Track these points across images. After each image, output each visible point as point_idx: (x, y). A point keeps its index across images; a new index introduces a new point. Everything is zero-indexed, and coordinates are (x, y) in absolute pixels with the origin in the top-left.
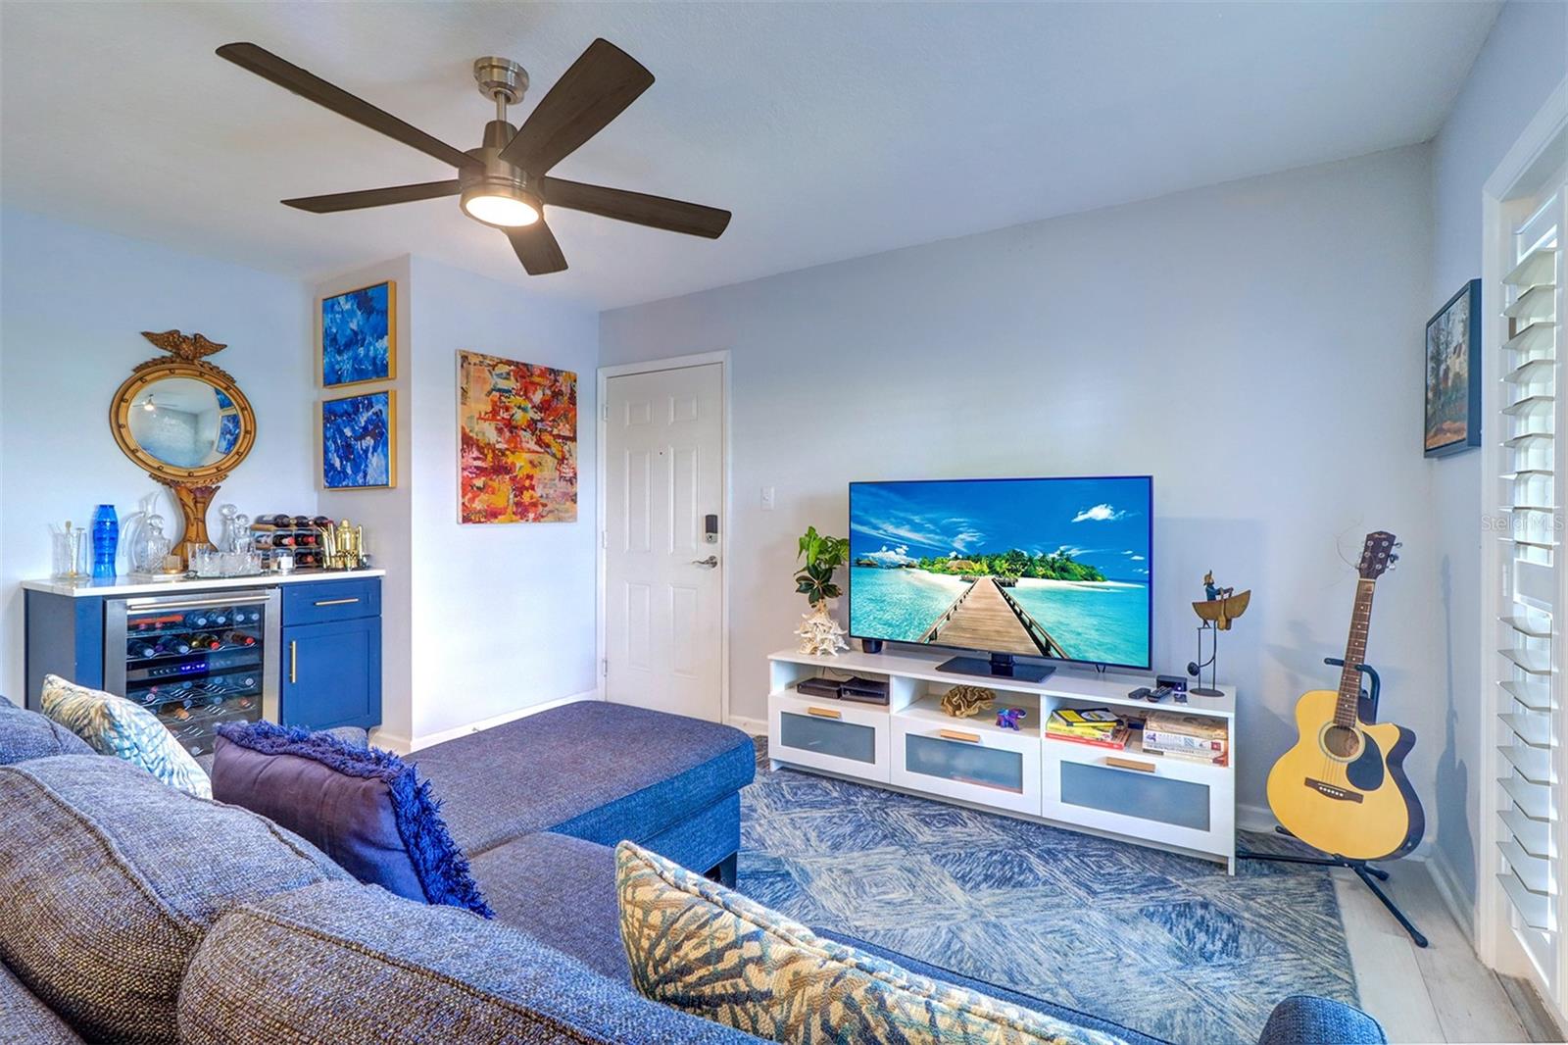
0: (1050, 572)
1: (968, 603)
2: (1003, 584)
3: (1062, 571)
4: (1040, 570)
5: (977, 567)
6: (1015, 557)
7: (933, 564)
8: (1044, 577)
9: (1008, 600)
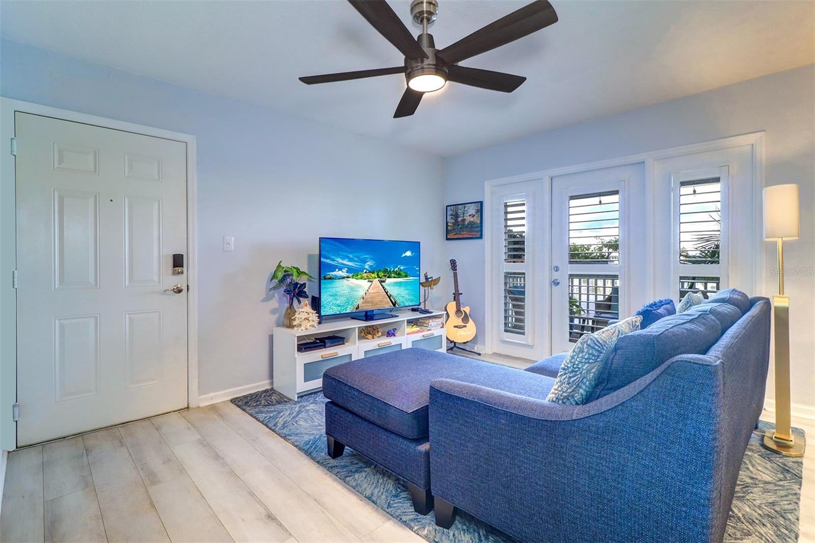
0: (396, 276)
1: (370, 291)
2: (382, 282)
3: (399, 275)
4: (393, 275)
5: (373, 275)
6: (385, 271)
7: (357, 276)
8: (394, 277)
9: (383, 288)
